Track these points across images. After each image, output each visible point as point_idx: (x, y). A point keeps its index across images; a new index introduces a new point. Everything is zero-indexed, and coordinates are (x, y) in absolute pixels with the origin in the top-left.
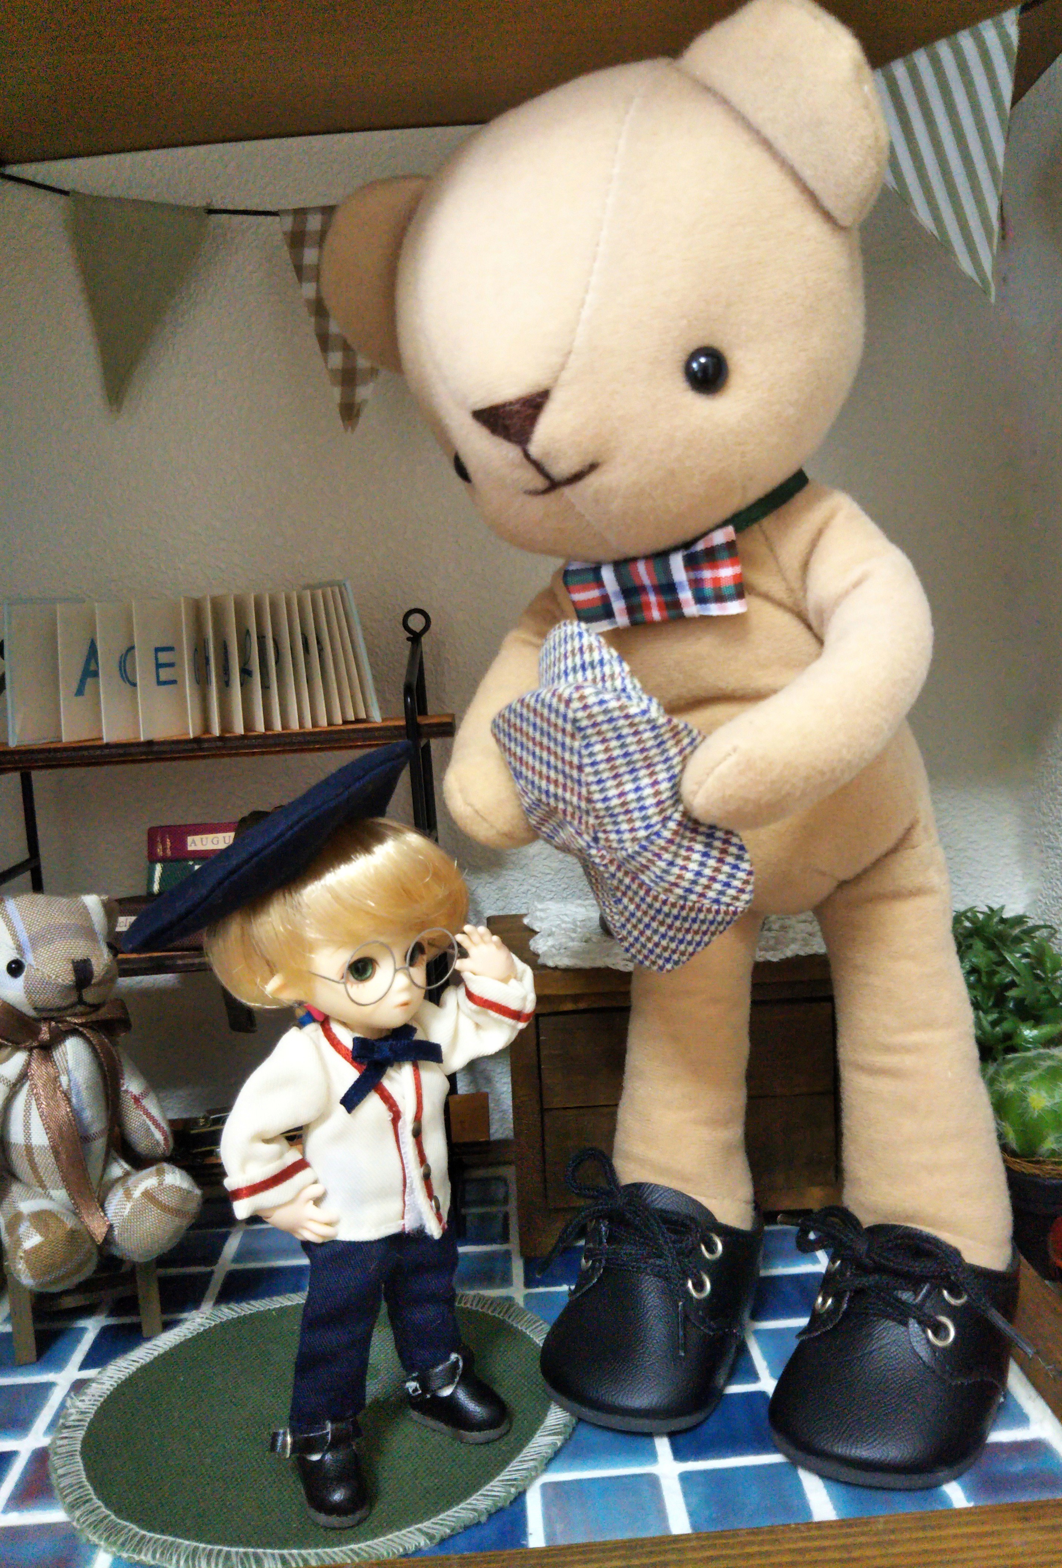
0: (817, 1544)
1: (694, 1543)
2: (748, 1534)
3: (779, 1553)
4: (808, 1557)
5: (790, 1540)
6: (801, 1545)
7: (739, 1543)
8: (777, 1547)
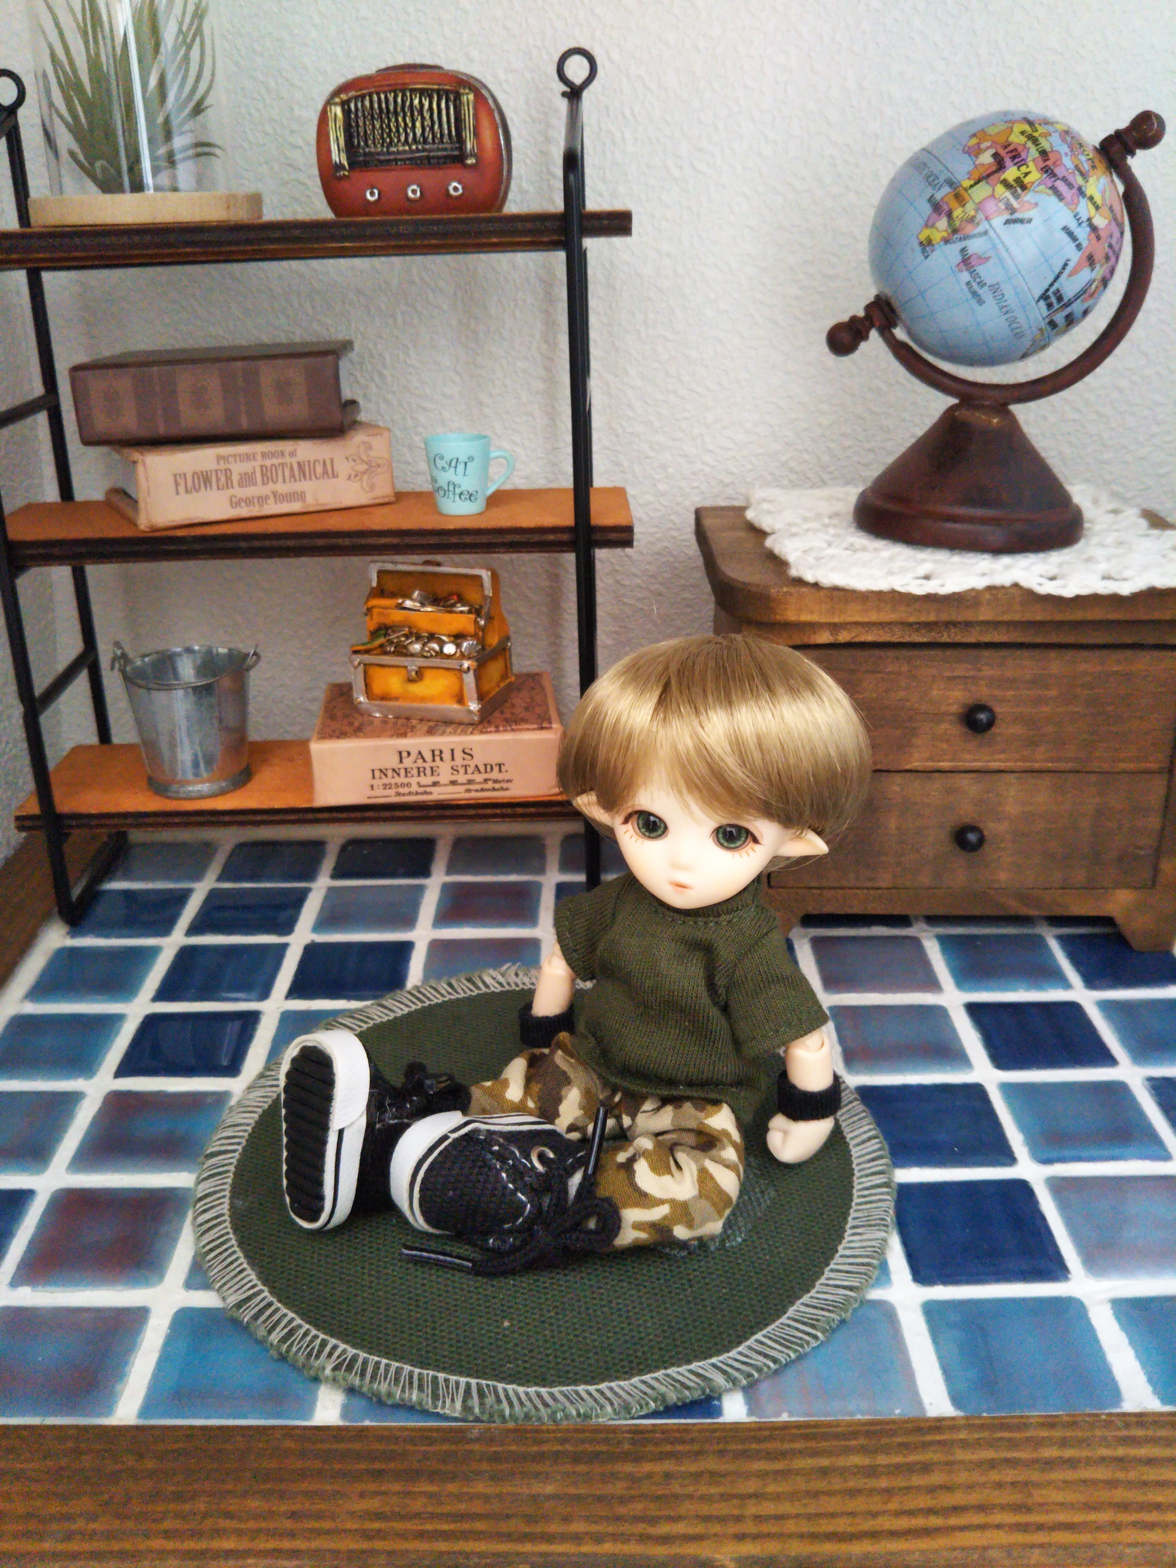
0: (1143, 1452)
1: (962, 1436)
2: (1043, 1425)
3: (1089, 1462)
4: (1132, 1475)
5: (1104, 1441)
6: (1120, 1452)
7: (1029, 1440)
8: (1085, 1453)
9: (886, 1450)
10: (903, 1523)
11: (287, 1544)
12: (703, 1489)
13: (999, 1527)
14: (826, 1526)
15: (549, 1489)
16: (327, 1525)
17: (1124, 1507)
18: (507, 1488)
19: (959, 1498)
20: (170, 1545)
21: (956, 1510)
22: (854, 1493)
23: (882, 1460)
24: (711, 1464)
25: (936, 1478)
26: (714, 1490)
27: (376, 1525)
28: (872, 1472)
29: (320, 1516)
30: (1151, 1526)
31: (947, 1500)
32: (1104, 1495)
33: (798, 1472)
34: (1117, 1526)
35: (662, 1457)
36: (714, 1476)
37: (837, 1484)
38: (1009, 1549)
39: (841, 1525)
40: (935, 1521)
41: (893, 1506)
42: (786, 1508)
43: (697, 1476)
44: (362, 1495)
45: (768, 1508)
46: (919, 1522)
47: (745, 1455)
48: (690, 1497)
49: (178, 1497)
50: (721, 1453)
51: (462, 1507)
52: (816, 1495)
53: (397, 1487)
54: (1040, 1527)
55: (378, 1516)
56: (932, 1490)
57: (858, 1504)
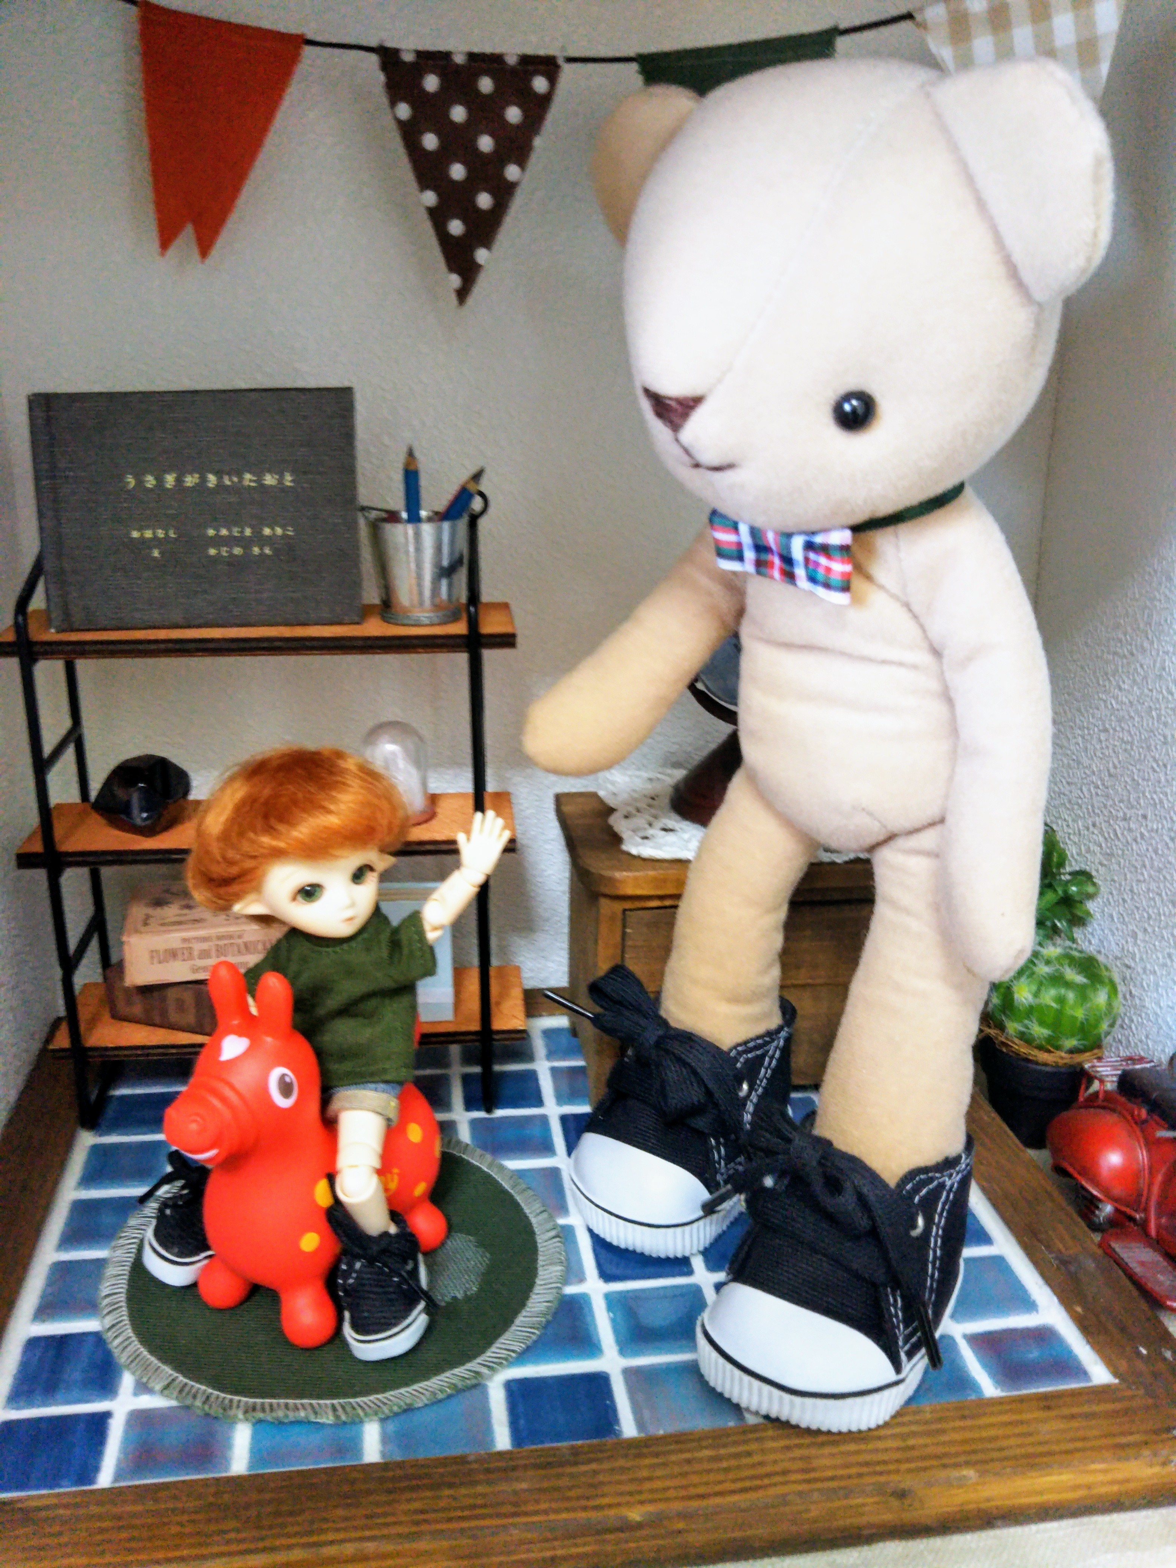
9: (725, 1446)
10: (739, 1485)
11: (367, 1533)
12: (617, 1477)
13: (795, 1482)
14: (693, 1491)
15: (524, 1486)
16: (389, 1519)
17: (867, 1464)
18: (498, 1488)
19: (769, 1469)
20: (293, 1541)
21: (768, 1475)
22: (709, 1471)
23: (723, 1451)
24: (621, 1462)
25: (757, 1458)
26: (624, 1477)
27: (421, 1517)
28: (717, 1459)
29: (385, 1515)
30: (881, 1473)
31: (762, 1470)
32: (854, 1459)
33: (674, 1463)
34: (860, 1475)
35: (590, 1461)
36: (623, 1470)
37: (697, 1467)
38: (800, 1494)
39: (701, 1490)
40: (757, 1482)
41: (731, 1476)
42: (668, 1483)
43: (612, 1470)
44: (409, 1501)
45: (659, 1484)
46: (748, 1484)
47: (639, 1456)
48: (610, 1483)
49: (291, 1514)
50: (626, 1456)
51: (471, 1501)
52: (685, 1475)
53: (429, 1494)
54: (816, 1480)
55: (422, 1512)
56: (754, 1466)
57: (712, 1477)
